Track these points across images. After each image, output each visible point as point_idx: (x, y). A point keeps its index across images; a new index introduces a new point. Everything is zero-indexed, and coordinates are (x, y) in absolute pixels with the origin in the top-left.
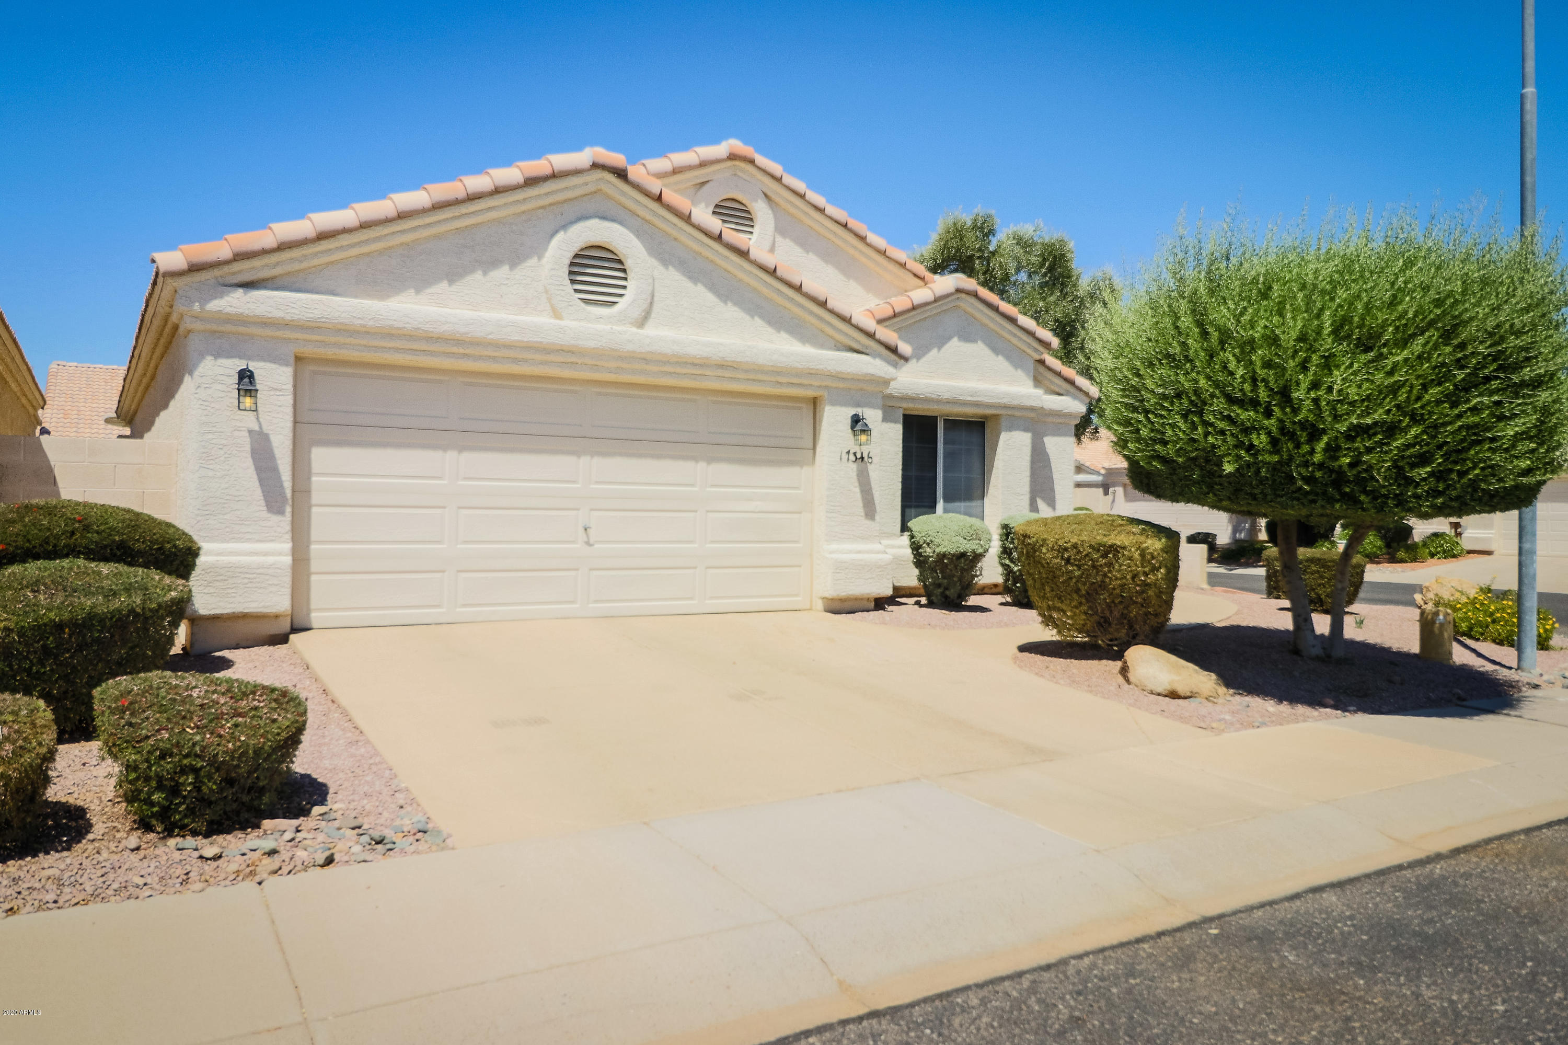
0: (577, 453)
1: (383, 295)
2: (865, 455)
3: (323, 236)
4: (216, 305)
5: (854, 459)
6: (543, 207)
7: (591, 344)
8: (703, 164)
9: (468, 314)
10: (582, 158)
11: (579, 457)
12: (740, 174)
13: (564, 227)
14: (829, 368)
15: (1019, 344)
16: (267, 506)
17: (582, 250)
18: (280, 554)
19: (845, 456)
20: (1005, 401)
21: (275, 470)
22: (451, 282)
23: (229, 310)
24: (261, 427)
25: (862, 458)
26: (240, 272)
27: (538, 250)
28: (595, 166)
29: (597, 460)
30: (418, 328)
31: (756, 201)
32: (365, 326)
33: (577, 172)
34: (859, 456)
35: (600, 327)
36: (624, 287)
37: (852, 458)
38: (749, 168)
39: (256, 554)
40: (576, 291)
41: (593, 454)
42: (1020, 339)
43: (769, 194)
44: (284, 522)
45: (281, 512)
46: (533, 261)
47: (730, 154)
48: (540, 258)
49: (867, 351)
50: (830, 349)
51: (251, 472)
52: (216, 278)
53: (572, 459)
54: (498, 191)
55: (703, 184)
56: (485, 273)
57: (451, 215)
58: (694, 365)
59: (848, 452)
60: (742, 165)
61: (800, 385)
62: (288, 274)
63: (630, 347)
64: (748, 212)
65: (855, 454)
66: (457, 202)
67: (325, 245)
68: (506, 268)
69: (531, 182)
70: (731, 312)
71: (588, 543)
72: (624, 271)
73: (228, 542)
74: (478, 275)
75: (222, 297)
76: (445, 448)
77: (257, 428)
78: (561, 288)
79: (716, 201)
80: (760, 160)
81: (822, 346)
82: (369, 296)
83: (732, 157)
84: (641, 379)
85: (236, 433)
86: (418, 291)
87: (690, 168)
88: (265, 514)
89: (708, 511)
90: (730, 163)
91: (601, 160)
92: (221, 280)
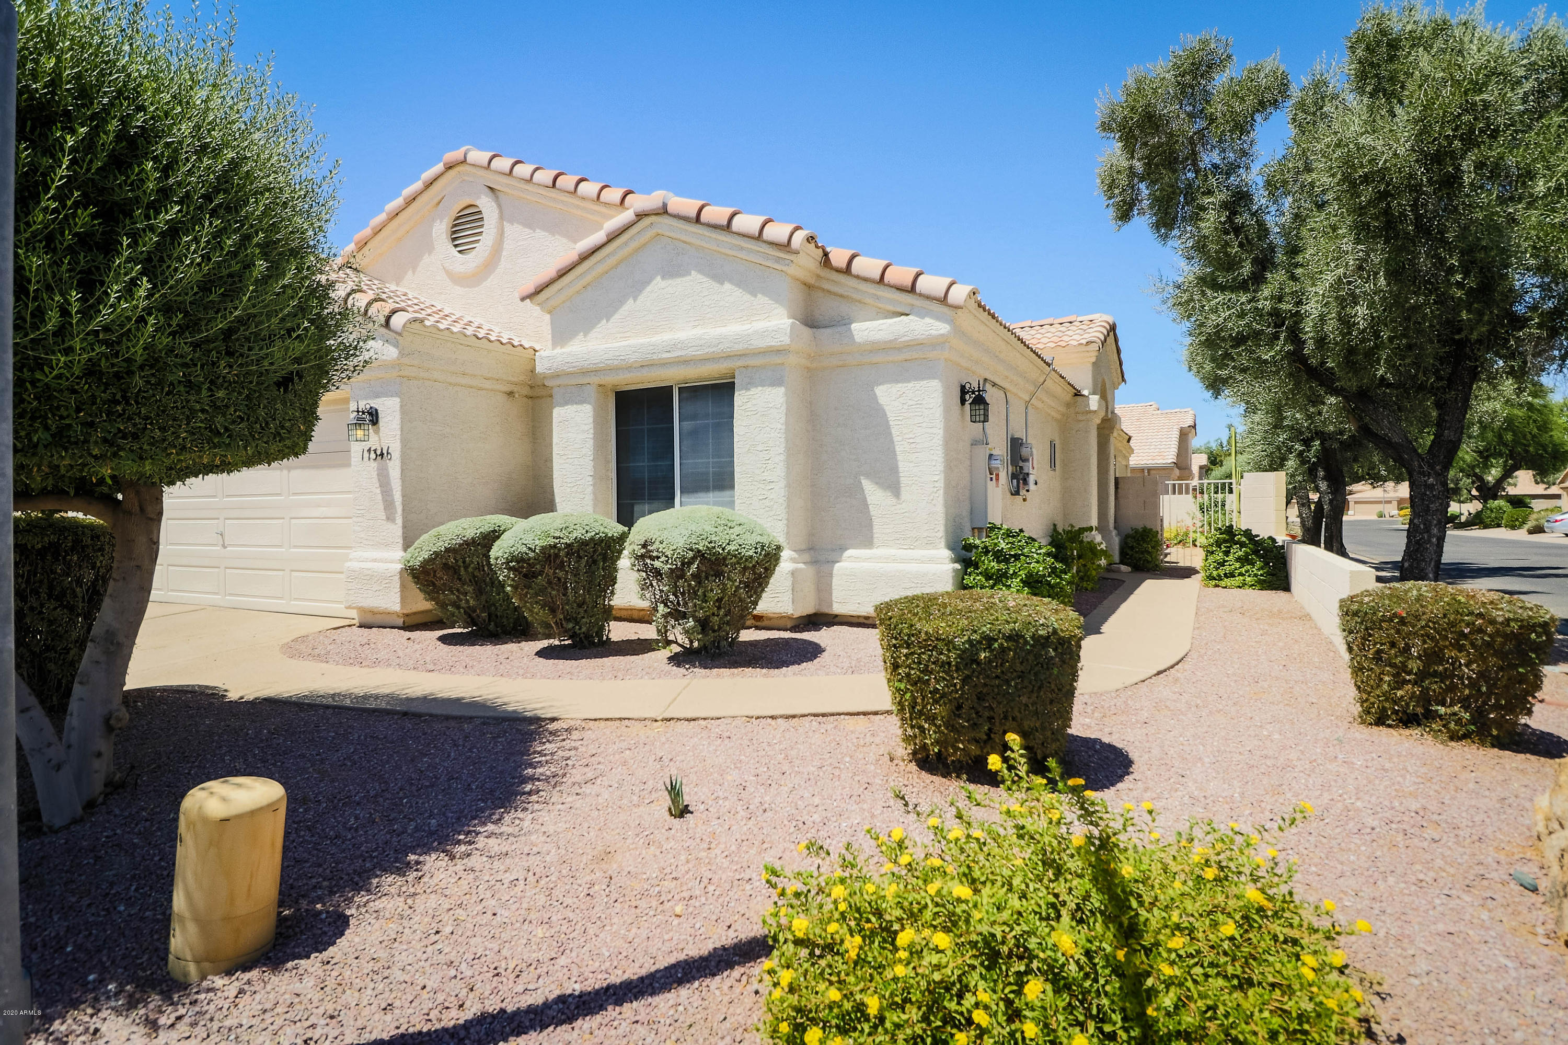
2: (385, 452)
8: (428, 185)
12: (465, 178)
15: (752, 258)
19: (366, 455)
20: (739, 347)
25: (382, 455)
31: (480, 198)
34: (379, 452)
37: (373, 456)
38: (467, 168)
42: (750, 251)
43: (491, 185)
47: (445, 165)
55: (441, 200)
59: (369, 450)
60: (463, 168)
64: (481, 212)
65: (375, 451)
71: (224, 546)
79: (452, 214)
83: (448, 166)
87: (418, 193)
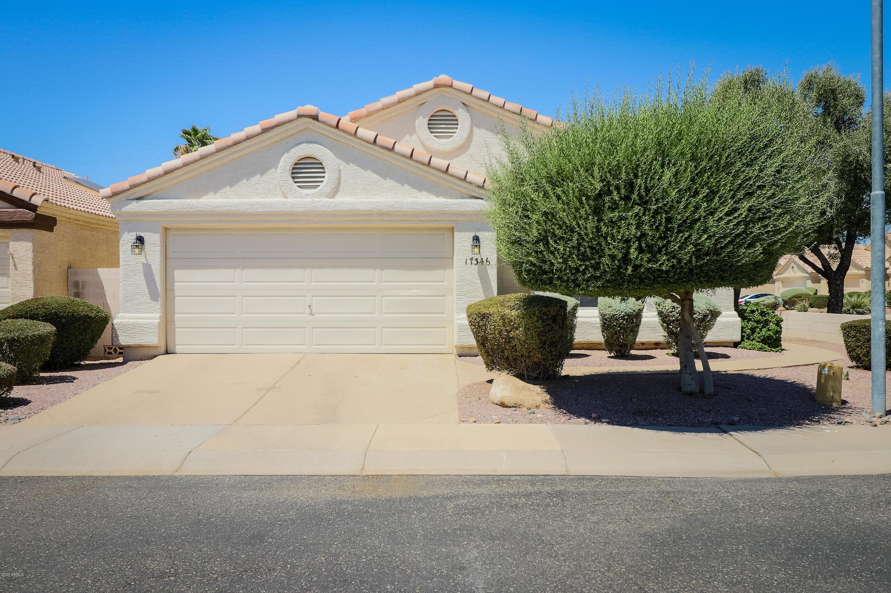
0: (304, 267)
1: (198, 197)
2: (484, 260)
3: (167, 173)
4: (125, 209)
5: (476, 263)
6: (277, 141)
7: (301, 209)
8: (418, 94)
9: (237, 200)
10: (292, 114)
11: (305, 269)
12: (445, 94)
13: (288, 150)
14: (452, 209)
16: (150, 297)
17: (299, 160)
18: (155, 319)
19: (469, 262)
21: (154, 280)
22: (231, 186)
23: (130, 210)
24: (147, 262)
25: (482, 262)
26: (135, 193)
27: (274, 164)
28: (299, 116)
29: (315, 271)
30: (213, 210)
31: (458, 109)
32: (188, 212)
33: (290, 121)
34: (479, 261)
35: (306, 200)
36: (324, 177)
37: (474, 262)
38: (450, 90)
39: (145, 318)
40: (296, 182)
41: (313, 267)
43: (466, 103)
44: (158, 305)
45: (156, 300)
46: (273, 170)
47: (435, 85)
48: (276, 168)
49: (482, 197)
50: (457, 198)
51: (144, 282)
52: (126, 197)
53: (301, 271)
54: (248, 138)
55: (422, 104)
56: (248, 180)
57: (227, 153)
58: (363, 215)
59: (472, 259)
60: (446, 89)
61: (436, 221)
62: (157, 191)
63: (323, 209)
64: (454, 116)
65: (476, 260)
66: (228, 147)
67: (169, 176)
68: (258, 176)
69: (265, 130)
70: (389, 183)
71: (311, 314)
72: (323, 168)
73: (135, 313)
74: (245, 181)
75: (127, 205)
76: (235, 267)
77: (146, 262)
78: (286, 182)
79: (432, 113)
80: (457, 84)
81: (451, 197)
82: (192, 197)
83: (436, 86)
84: (335, 225)
85: (137, 265)
86: (215, 193)
87: (410, 97)
88: (150, 301)
89: (383, 296)
90: (437, 90)
91: (302, 113)
92: (128, 198)
